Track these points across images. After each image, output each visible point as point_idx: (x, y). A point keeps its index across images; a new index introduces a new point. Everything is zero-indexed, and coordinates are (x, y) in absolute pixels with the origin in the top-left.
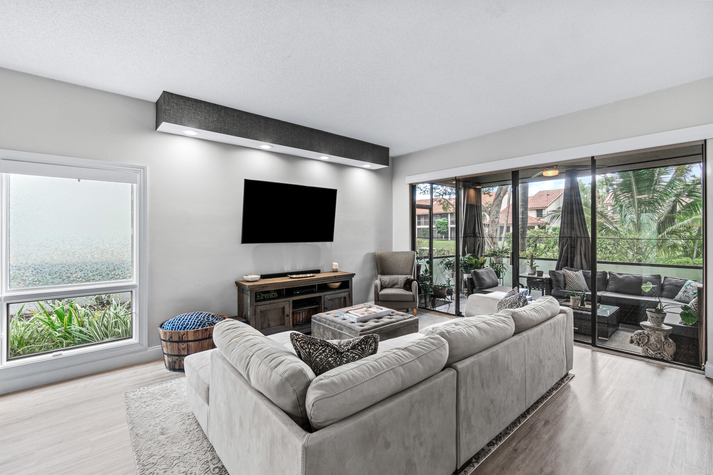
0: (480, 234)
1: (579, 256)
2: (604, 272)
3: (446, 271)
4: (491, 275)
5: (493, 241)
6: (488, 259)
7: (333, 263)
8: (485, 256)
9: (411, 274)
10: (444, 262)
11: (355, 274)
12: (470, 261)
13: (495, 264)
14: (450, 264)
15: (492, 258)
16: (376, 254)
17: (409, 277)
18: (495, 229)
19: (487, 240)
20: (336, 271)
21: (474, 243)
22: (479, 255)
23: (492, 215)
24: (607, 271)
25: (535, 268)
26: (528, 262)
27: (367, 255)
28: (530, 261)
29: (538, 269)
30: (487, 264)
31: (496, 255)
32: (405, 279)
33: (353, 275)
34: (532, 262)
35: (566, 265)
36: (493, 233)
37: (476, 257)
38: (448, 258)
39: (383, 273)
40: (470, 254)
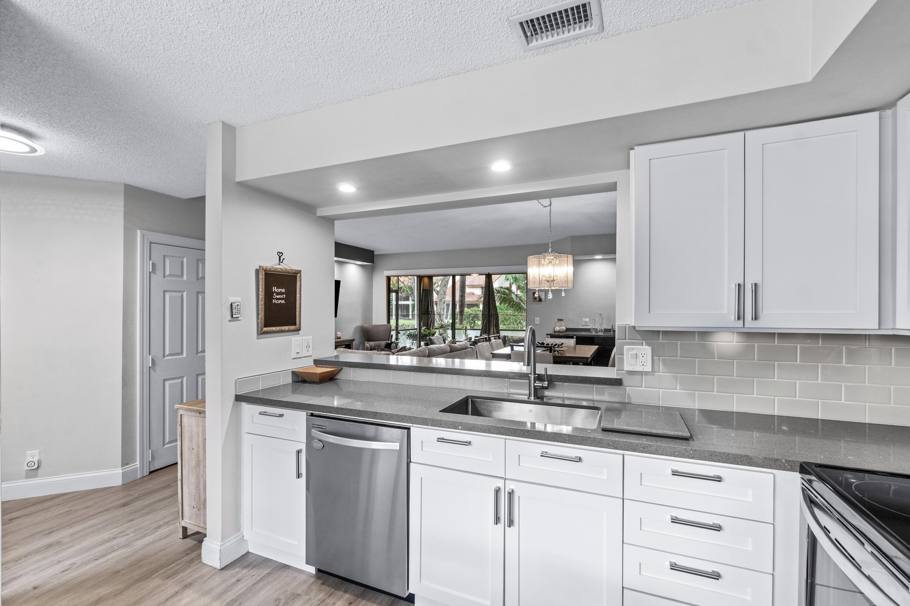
0: (432, 312)
1: (492, 327)
2: (505, 336)
3: (408, 340)
4: (440, 341)
5: (440, 318)
6: (438, 330)
7: (338, 333)
8: (436, 329)
9: (389, 340)
10: (407, 334)
11: (355, 340)
12: (425, 332)
13: (442, 334)
14: (411, 335)
15: (440, 330)
16: (364, 327)
17: (387, 342)
18: (443, 307)
19: (437, 318)
20: (340, 338)
21: (428, 319)
22: (431, 328)
23: (439, 295)
24: (506, 335)
25: (467, 335)
26: (463, 332)
27: (357, 327)
28: (464, 331)
29: (469, 336)
30: (437, 334)
31: (443, 328)
32: (385, 343)
33: (353, 340)
34: (466, 331)
35: (486, 333)
36: (441, 311)
37: (428, 328)
38: (410, 331)
39: (369, 340)
40: (425, 327)
